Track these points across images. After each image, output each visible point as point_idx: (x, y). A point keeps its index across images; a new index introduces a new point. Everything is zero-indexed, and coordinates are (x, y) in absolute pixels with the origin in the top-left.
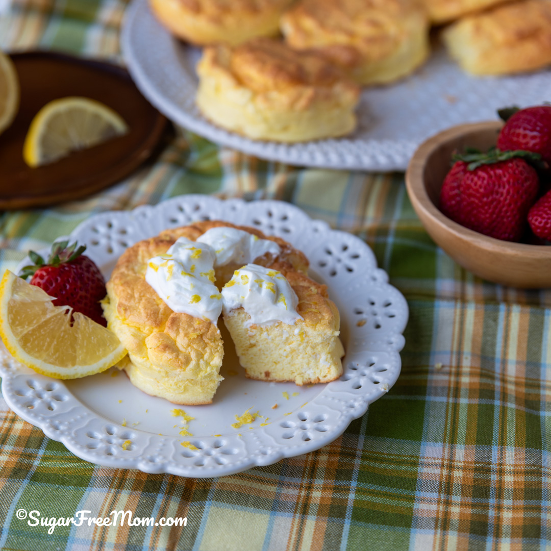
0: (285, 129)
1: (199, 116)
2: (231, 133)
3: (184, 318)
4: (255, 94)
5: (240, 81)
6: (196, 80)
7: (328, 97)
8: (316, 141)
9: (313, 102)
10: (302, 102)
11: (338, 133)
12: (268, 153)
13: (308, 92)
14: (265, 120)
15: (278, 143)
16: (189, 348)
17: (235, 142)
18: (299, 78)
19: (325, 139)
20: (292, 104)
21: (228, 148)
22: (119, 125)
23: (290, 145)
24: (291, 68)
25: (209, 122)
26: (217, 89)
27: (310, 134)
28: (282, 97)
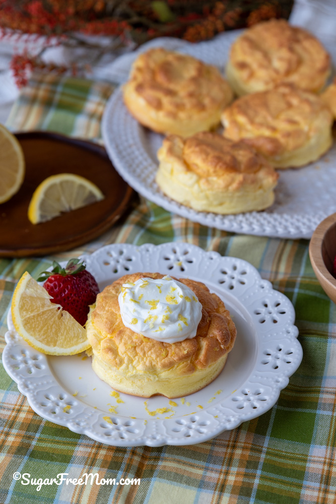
0: (221, 204)
1: (158, 191)
2: (180, 205)
3: (128, 332)
4: (200, 177)
5: (188, 167)
6: (157, 163)
7: (254, 182)
8: (244, 213)
9: (242, 184)
10: (234, 185)
11: (260, 208)
12: (208, 221)
13: (239, 177)
14: (207, 197)
15: (216, 214)
16: (125, 354)
17: (183, 212)
18: (233, 167)
19: (251, 212)
20: (227, 187)
21: (179, 216)
22: (98, 195)
23: (224, 216)
24: (227, 158)
25: (165, 195)
26: (172, 172)
27: (239, 209)
28: (220, 181)
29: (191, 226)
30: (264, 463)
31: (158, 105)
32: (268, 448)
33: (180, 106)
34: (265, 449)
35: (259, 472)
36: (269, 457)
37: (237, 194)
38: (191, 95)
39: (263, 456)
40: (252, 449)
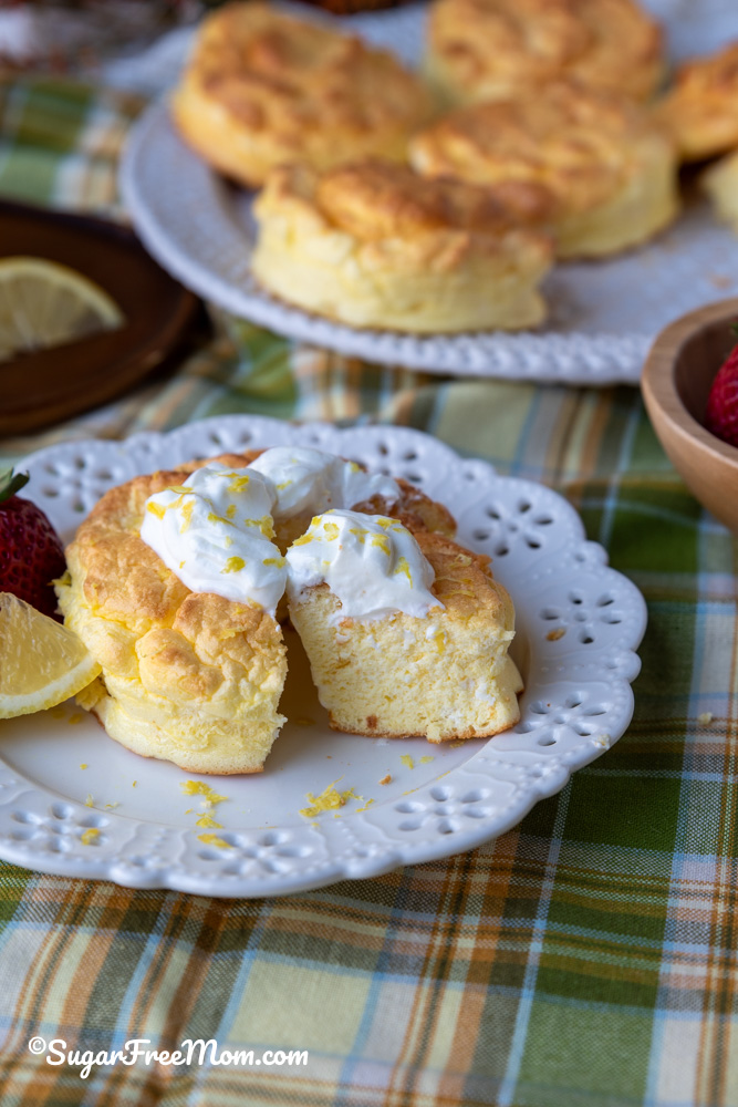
0: (415, 307)
2: (314, 316)
4: (359, 242)
5: (331, 221)
7: (494, 252)
9: (466, 258)
10: (447, 257)
11: (512, 324)
12: (382, 351)
13: (458, 240)
15: (402, 334)
18: (439, 215)
20: (428, 260)
21: (309, 346)
22: (107, 312)
23: (424, 337)
26: (289, 238)
28: (410, 247)
29: (340, 367)
30: (552, 902)
31: (256, 120)
32: (559, 867)
33: (309, 122)
34: (551, 870)
35: (540, 925)
36: (563, 887)
37: (455, 281)
38: (337, 97)
39: (548, 885)
40: (516, 871)
